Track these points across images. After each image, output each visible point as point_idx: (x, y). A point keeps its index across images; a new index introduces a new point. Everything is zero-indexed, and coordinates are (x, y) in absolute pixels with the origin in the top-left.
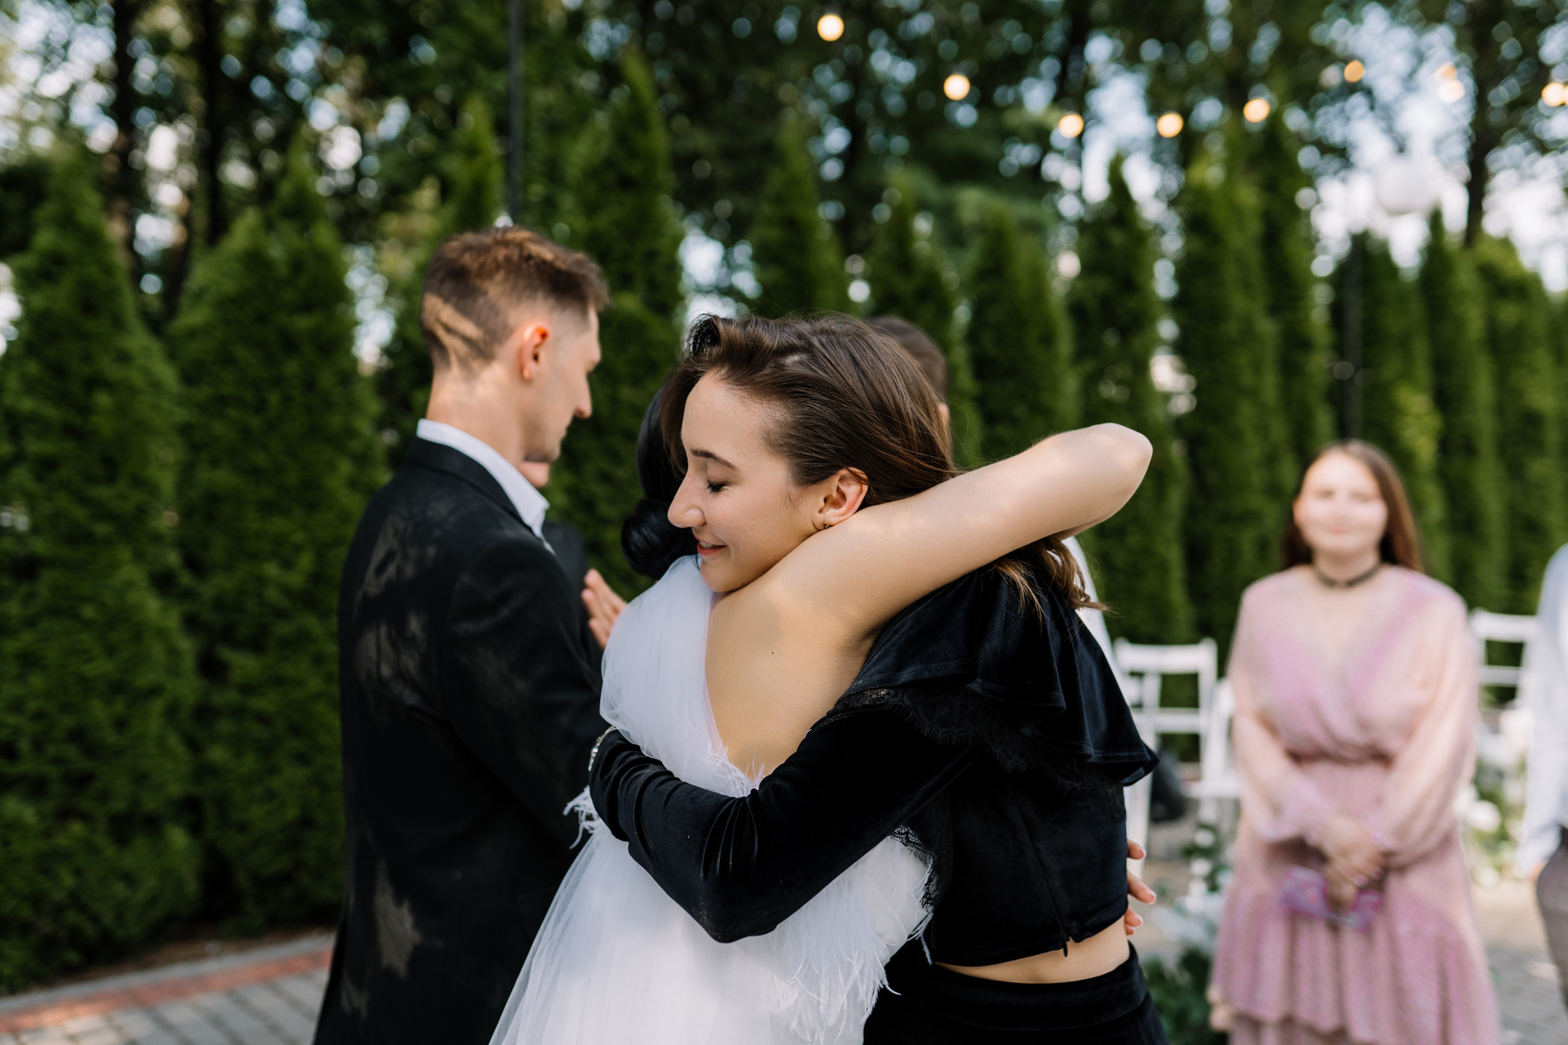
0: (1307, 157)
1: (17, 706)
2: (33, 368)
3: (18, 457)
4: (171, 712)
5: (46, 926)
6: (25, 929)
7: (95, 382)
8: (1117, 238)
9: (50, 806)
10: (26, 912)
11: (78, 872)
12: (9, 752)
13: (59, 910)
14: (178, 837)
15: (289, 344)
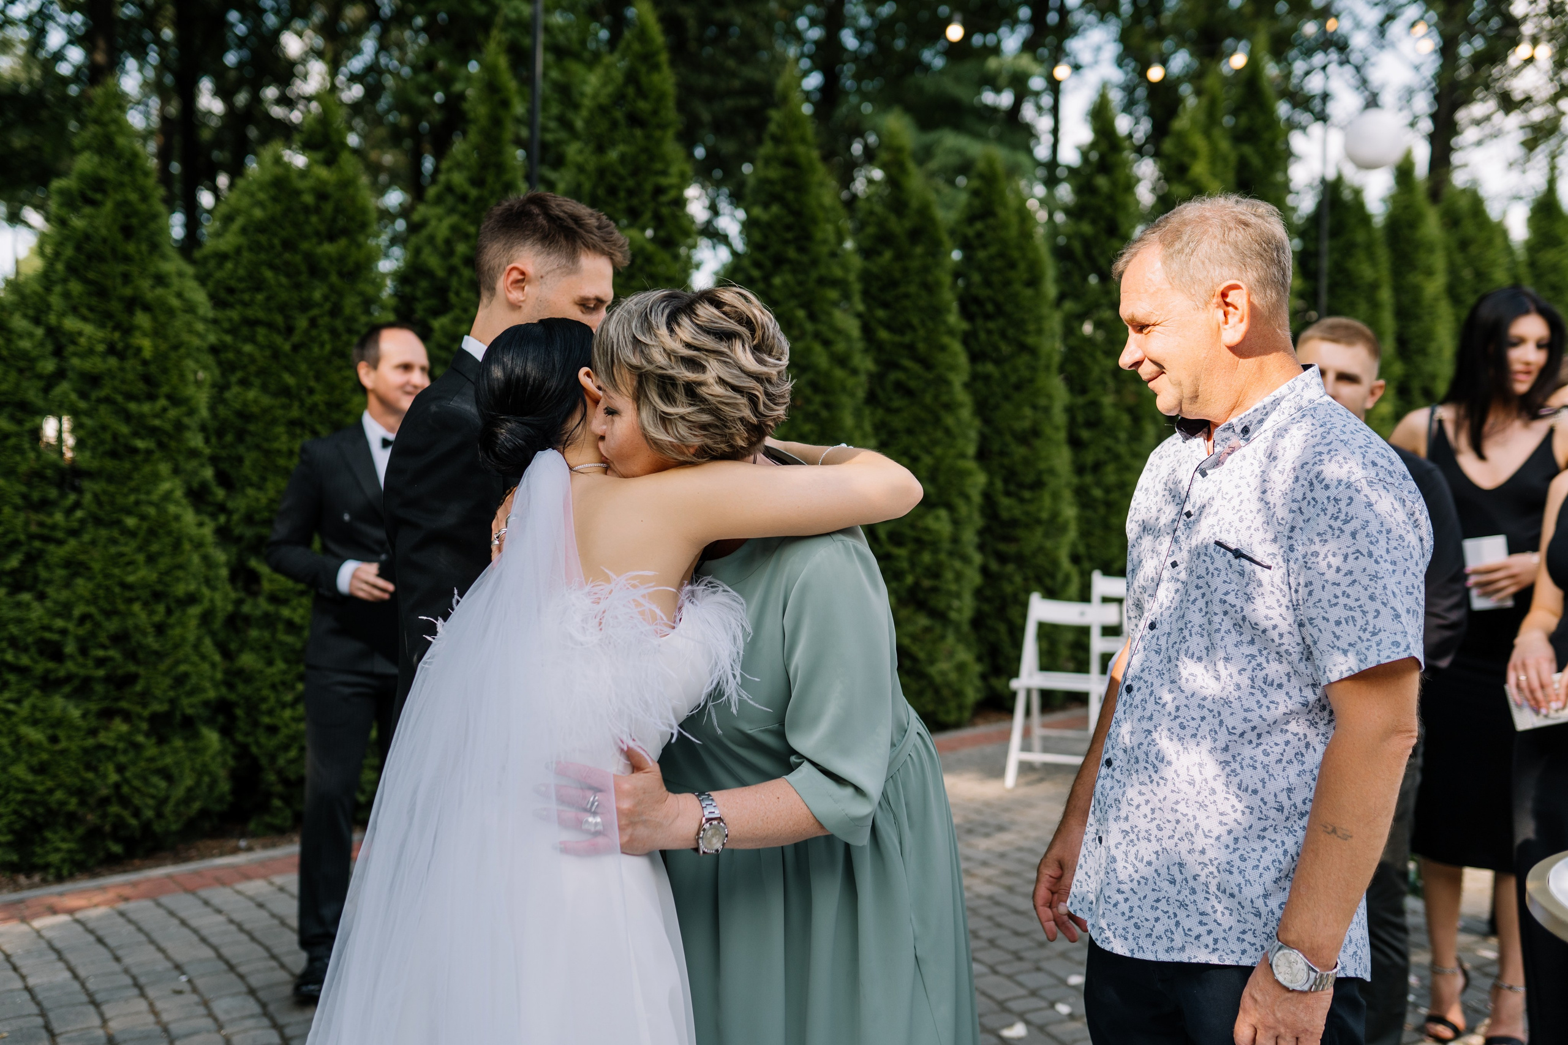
0: (1283, 109)
1: (65, 610)
2: (76, 287)
3: (61, 374)
4: (206, 618)
5: (92, 818)
6: (72, 819)
7: (133, 303)
8: (1102, 182)
9: (94, 707)
10: (73, 803)
11: (120, 769)
12: (56, 653)
13: (105, 801)
14: (212, 737)
15: (315, 270)
